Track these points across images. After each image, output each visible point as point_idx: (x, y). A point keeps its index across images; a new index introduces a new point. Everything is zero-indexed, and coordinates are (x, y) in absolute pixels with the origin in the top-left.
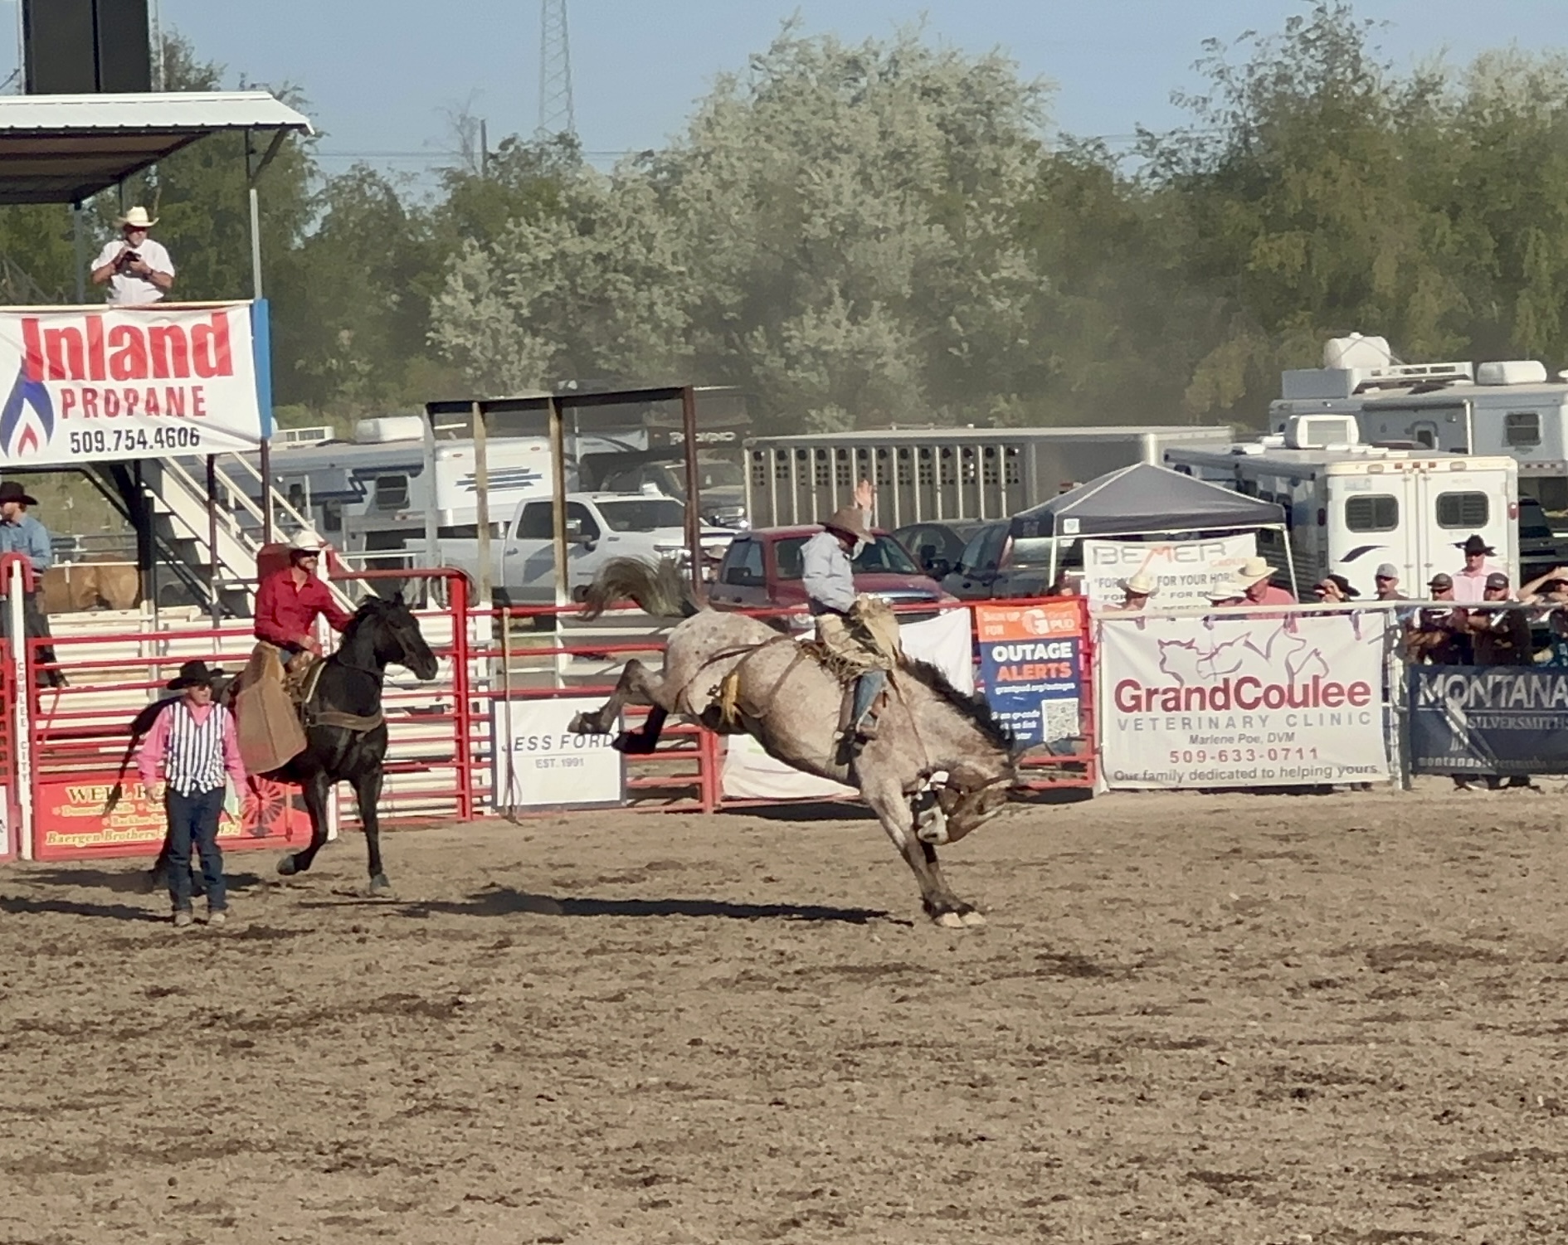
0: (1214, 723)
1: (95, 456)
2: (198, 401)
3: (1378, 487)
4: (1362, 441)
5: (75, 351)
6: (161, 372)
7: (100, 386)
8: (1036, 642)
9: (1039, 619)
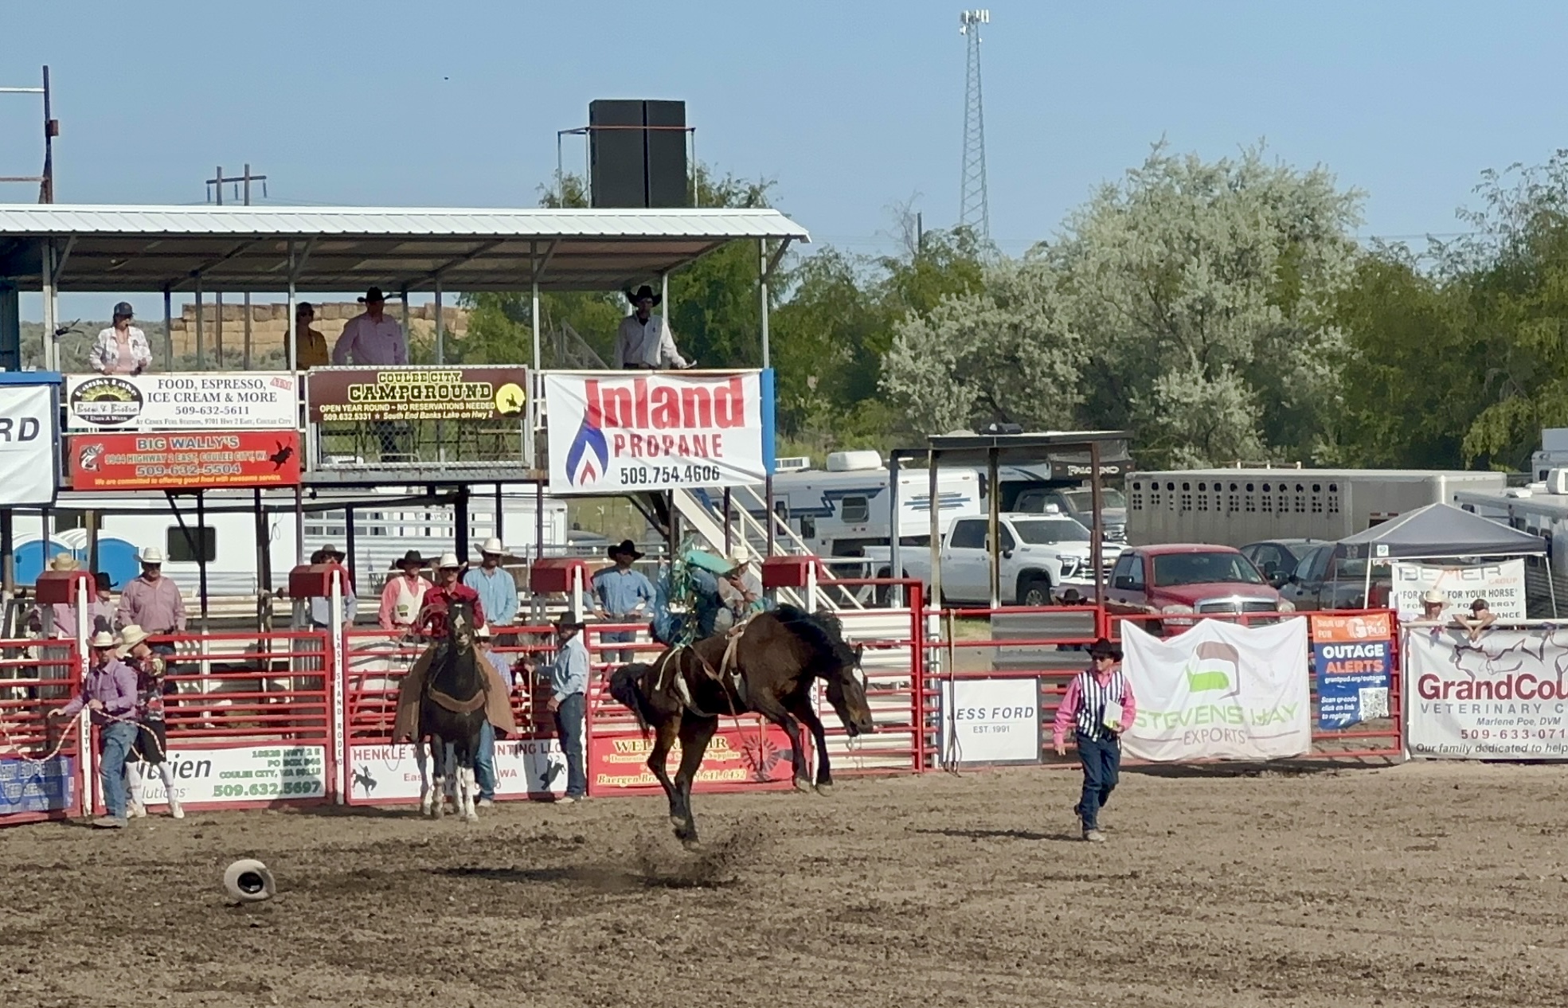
0: (1498, 709)
1: (638, 487)
2: (716, 446)
5: (625, 405)
6: (689, 423)
7: (644, 433)
8: (1354, 643)
9: (1361, 627)
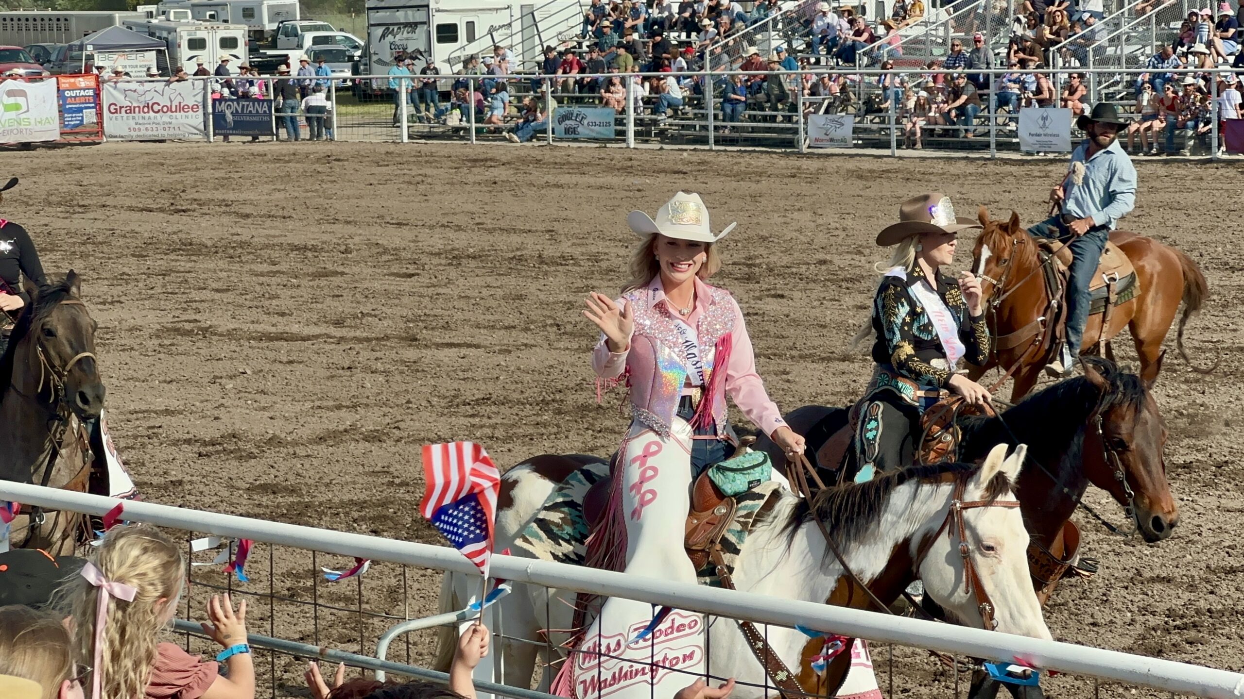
0: (144, 118)
3: (199, 35)
4: (193, 18)
8: (80, 89)
9: (82, 82)
